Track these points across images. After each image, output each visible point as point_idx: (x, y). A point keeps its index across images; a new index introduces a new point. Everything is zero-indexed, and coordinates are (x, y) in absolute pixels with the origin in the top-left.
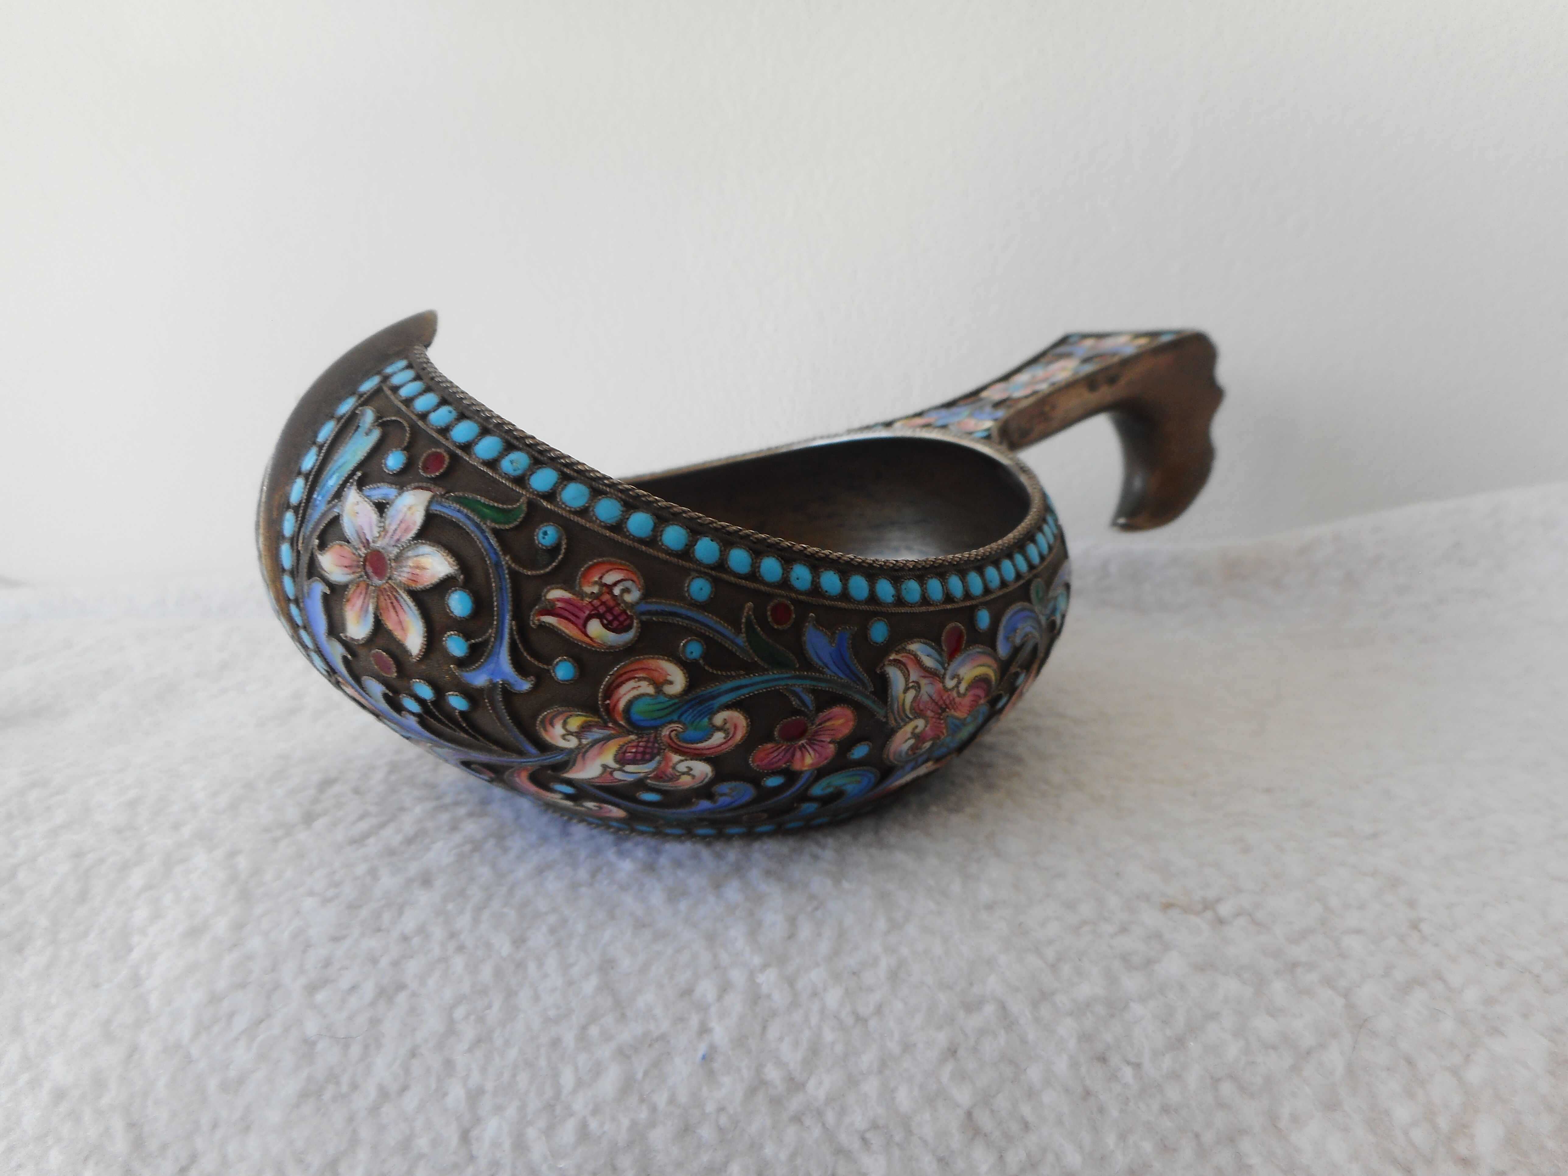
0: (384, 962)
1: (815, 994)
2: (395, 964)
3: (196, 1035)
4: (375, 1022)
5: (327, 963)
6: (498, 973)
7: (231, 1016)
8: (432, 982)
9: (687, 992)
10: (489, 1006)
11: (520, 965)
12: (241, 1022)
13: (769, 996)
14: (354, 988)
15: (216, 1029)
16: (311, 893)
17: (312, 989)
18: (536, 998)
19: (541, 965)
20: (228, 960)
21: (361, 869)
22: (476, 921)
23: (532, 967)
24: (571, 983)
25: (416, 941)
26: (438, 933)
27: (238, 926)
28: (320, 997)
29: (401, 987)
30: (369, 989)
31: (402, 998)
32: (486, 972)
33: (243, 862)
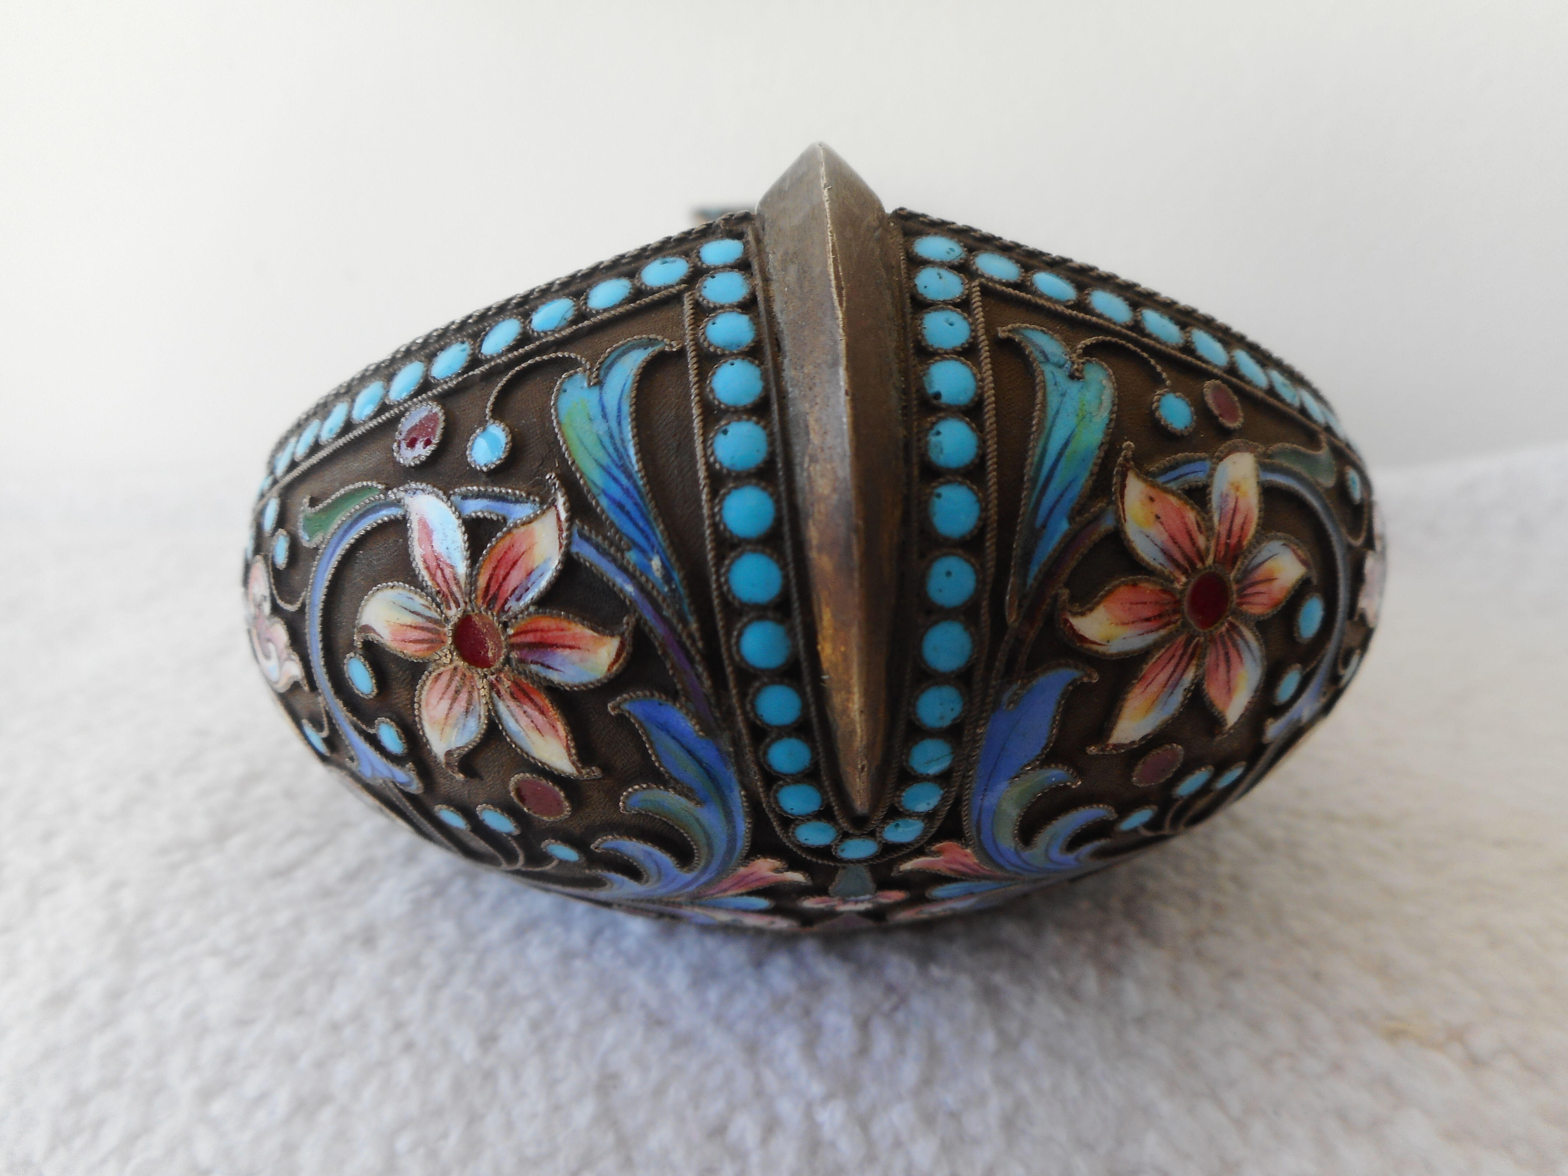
0: (305, 1060)
1: (898, 1144)
2: (320, 1064)
3: (52, 1150)
4: (289, 1149)
5: (228, 1057)
6: (458, 1087)
7: (99, 1125)
8: (368, 1093)
9: (718, 1131)
10: (444, 1136)
11: (489, 1076)
12: (111, 1137)
13: (833, 1145)
14: (262, 1098)
15: (78, 1143)
16: (215, 952)
17: (206, 1095)
18: (509, 1127)
19: (516, 1077)
20: (99, 1045)
21: (283, 917)
22: (431, 1007)
23: (504, 1080)
24: (556, 1108)
25: (349, 1032)
26: (379, 1022)
27: (115, 995)
28: (218, 1107)
29: (325, 1099)
30: (282, 1100)
31: (326, 1115)
32: (442, 1084)
33: (128, 900)
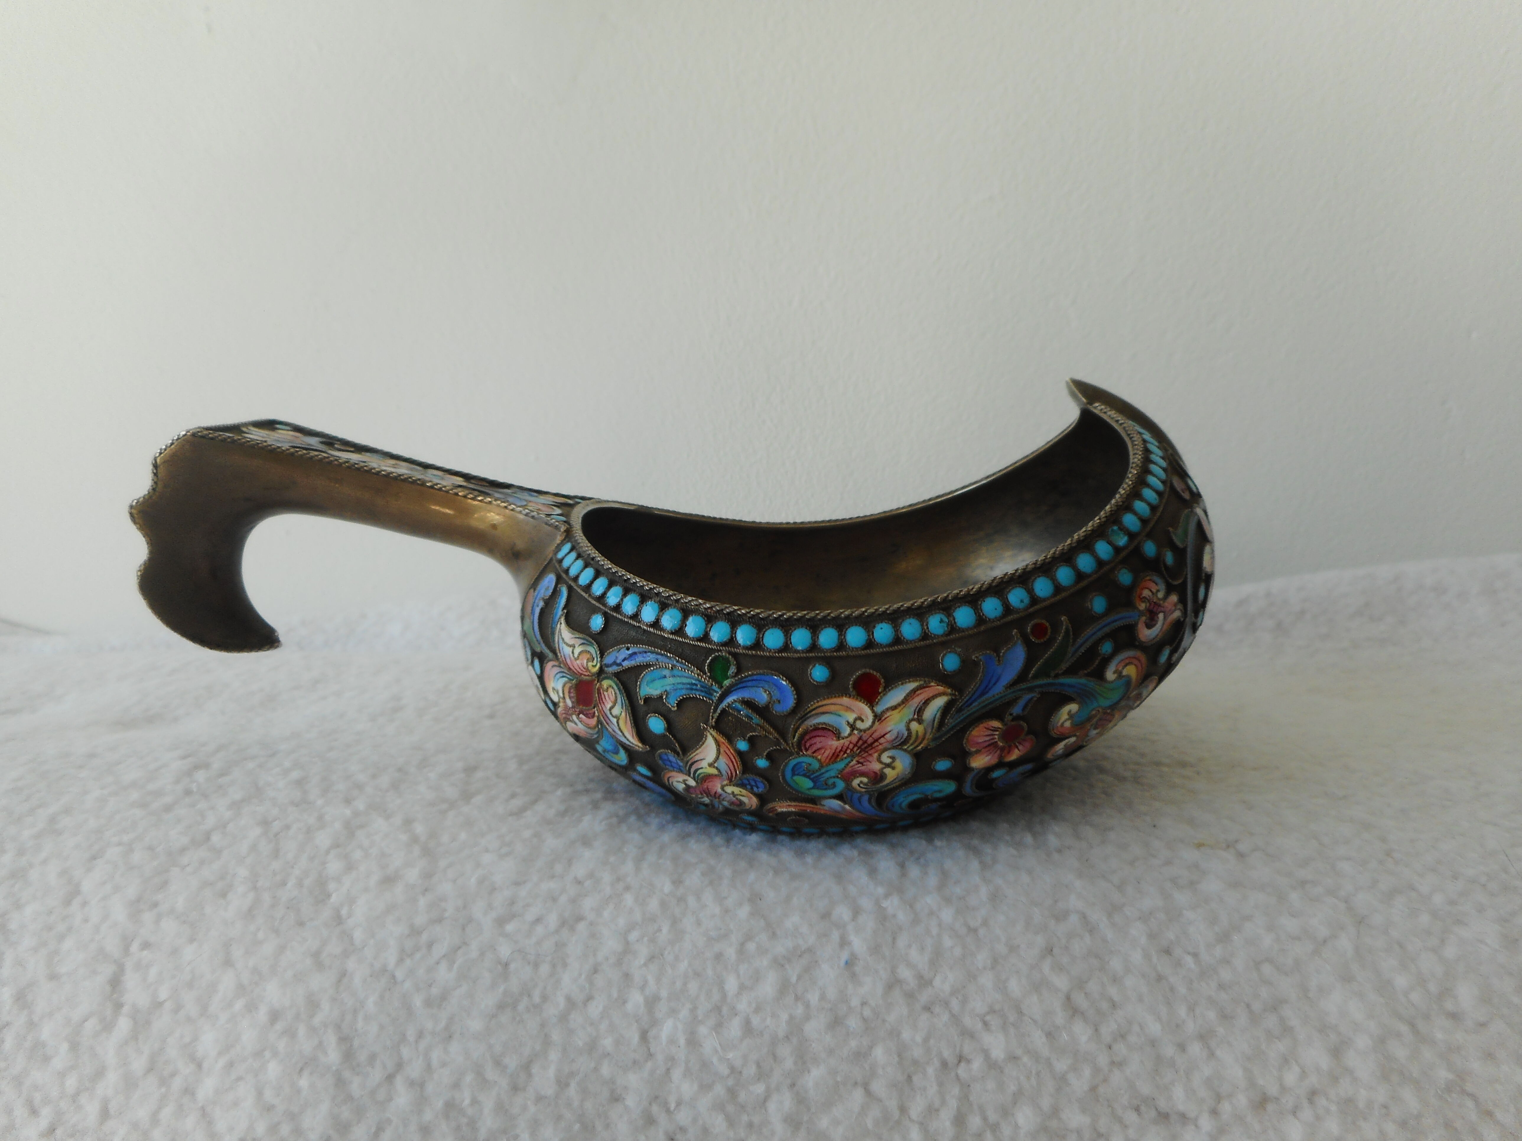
0: (563, 899)
1: (931, 913)
2: (573, 901)
3: (401, 961)
4: (560, 946)
5: (512, 902)
6: (663, 904)
7: (430, 945)
8: (606, 914)
9: (826, 916)
10: (660, 930)
11: (681, 900)
12: (439, 950)
13: (894, 916)
14: (538, 920)
15: (418, 956)
16: (487, 850)
17: (501, 922)
18: (699, 923)
19: (698, 898)
20: (422, 902)
21: (527, 834)
22: (638, 869)
23: (691, 901)
24: (727, 911)
25: (588, 883)
26: (607, 877)
27: (428, 875)
28: (510, 928)
29: (580, 919)
30: (553, 920)
31: (581, 926)
32: (654, 904)
33: (419, 829)
